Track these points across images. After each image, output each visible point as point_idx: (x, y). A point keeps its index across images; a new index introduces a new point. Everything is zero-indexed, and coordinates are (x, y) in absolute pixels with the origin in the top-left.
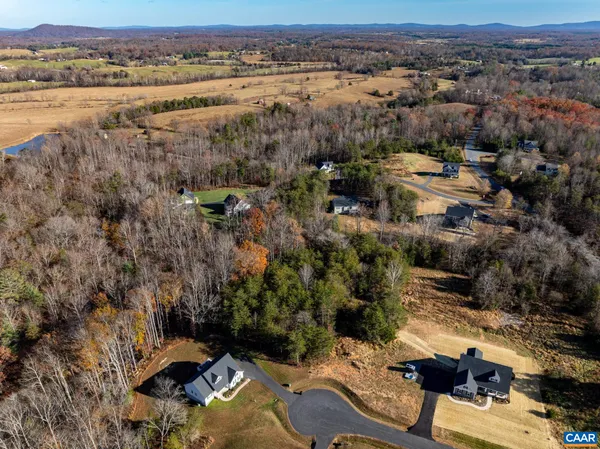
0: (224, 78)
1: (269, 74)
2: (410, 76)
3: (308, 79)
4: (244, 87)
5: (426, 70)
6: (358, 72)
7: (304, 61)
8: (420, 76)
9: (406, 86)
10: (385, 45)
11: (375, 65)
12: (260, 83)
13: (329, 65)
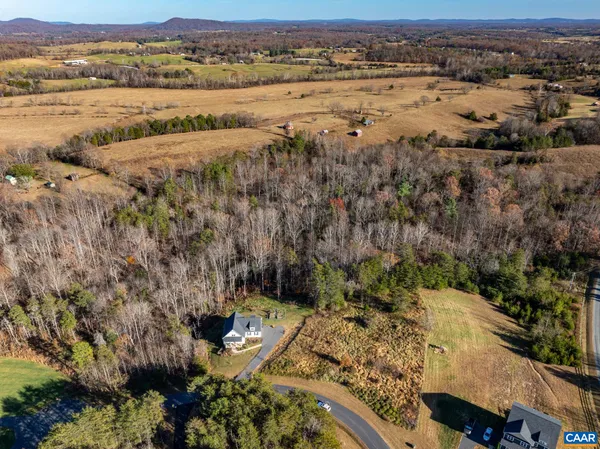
0: (294, 81)
1: (349, 79)
2: (533, 88)
3: (392, 87)
4: (303, 96)
5: (557, 80)
6: (463, 79)
7: (404, 62)
8: (546, 88)
9: (522, 103)
10: (513, 44)
11: (487, 71)
12: (328, 92)
13: (429, 69)
